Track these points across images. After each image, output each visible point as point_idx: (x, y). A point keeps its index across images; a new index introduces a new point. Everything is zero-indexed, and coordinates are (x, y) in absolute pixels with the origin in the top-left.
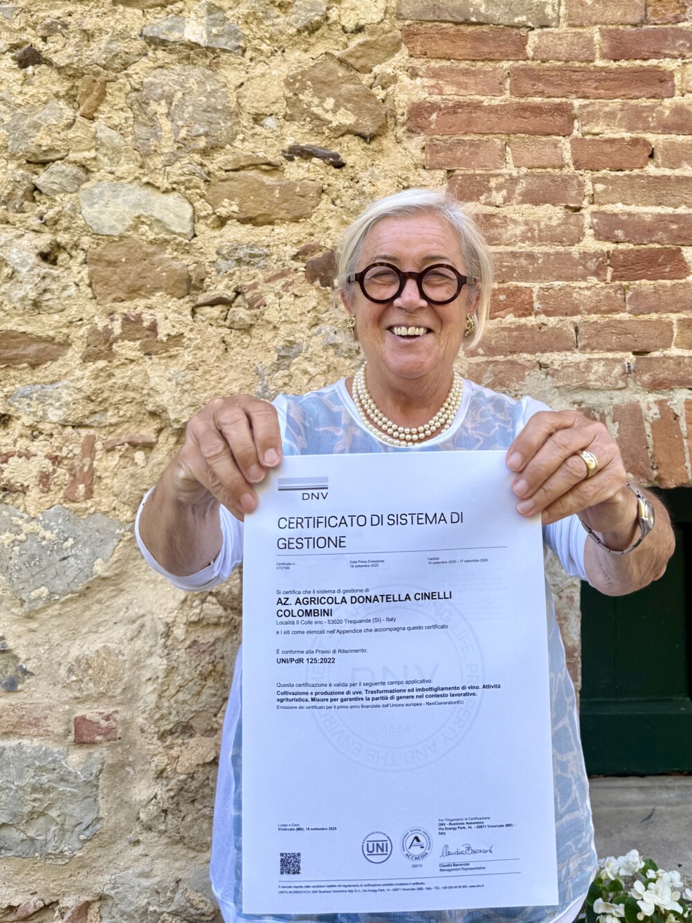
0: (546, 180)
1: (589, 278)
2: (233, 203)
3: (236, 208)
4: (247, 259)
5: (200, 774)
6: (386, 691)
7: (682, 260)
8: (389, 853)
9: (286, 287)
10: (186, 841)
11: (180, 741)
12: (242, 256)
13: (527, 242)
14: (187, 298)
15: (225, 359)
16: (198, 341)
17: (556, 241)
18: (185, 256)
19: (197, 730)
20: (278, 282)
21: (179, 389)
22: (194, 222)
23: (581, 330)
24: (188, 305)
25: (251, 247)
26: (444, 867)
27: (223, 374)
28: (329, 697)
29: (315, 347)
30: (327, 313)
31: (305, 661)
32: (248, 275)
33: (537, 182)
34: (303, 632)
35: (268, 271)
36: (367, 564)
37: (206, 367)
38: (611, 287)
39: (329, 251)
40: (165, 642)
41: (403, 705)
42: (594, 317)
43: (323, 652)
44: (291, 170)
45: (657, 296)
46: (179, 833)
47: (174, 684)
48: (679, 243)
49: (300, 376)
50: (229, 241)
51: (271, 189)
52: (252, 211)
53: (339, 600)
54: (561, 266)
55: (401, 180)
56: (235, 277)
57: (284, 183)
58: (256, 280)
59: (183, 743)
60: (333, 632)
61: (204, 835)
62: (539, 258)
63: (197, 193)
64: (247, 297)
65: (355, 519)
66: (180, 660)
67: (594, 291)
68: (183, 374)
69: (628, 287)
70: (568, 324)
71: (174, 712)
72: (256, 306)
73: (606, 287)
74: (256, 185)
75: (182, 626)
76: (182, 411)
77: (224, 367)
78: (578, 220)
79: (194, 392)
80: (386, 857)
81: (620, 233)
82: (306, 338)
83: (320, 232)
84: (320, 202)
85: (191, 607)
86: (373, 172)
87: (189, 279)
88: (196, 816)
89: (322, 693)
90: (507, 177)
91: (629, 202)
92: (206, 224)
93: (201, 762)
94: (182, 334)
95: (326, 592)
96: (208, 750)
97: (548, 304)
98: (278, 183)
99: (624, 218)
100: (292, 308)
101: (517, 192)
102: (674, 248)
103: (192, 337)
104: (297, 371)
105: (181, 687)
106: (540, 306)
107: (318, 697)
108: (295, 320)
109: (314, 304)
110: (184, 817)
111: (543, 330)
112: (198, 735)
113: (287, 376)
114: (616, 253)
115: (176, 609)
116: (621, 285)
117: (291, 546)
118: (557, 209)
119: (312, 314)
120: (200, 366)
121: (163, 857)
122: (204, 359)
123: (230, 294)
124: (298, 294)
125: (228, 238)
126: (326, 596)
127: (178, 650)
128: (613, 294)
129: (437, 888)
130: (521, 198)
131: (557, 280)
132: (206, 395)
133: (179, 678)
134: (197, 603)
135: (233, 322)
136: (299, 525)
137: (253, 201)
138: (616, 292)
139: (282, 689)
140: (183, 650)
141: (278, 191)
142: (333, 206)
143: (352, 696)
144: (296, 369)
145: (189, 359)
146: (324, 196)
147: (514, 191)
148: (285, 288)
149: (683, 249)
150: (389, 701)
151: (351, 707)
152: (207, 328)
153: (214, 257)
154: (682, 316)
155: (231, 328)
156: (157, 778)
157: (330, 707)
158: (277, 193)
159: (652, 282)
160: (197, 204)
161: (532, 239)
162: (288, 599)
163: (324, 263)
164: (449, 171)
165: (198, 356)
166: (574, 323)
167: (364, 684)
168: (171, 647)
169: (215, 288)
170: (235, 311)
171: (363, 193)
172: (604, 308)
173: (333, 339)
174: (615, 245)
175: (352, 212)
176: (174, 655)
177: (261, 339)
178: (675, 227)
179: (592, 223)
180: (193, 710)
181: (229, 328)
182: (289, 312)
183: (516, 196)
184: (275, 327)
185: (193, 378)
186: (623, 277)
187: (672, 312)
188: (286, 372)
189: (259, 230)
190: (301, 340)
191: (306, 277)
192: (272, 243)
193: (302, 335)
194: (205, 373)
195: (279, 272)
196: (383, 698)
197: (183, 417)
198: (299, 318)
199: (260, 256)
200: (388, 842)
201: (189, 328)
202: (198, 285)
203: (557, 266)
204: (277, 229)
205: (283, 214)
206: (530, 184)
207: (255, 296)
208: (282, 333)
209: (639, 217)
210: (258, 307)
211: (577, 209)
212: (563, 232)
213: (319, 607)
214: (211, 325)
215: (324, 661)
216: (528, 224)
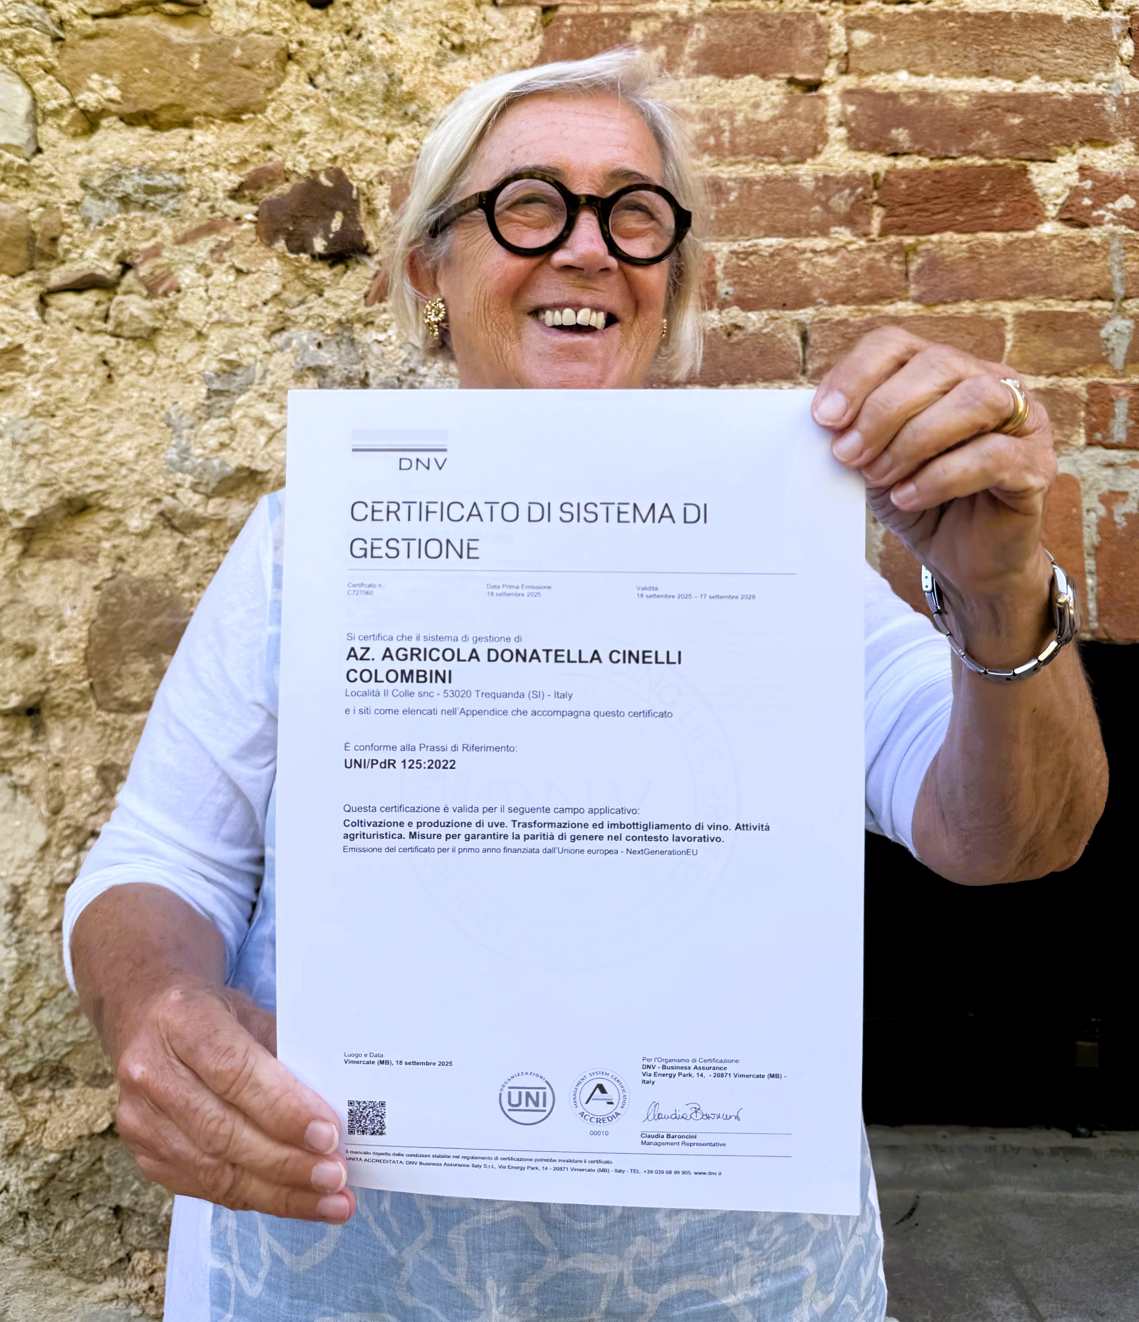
0: (749, 25)
1: (833, 229)
2: (108, 81)
3: (114, 93)
4: (141, 197)
5: (84, 1152)
6: (551, 824)
7: (1029, 191)
8: (548, 1108)
9: (218, 251)
10: (65, 1264)
11: (47, 1094)
12: (130, 190)
13: (706, 158)
14: (29, 277)
15: (108, 396)
16: (52, 360)
17: (766, 154)
18: (21, 192)
19: (77, 1074)
20: (201, 242)
21: (17, 453)
22: (35, 122)
23: (814, 337)
24: (32, 289)
25: (149, 173)
26: (648, 1139)
27: (104, 426)
28: (443, 831)
29: (279, 373)
30: (303, 307)
31: (399, 764)
32: (143, 229)
33: (731, 27)
34: (396, 712)
35: (182, 221)
36: (520, 591)
37: (71, 412)
38: (880, 248)
39: (303, 181)
40: (12, 920)
41: (582, 851)
42: (842, 311)
43: (433, 749)
44: (226, 14)
45: (975, 266)
46: (51, 1251)
47: (33, 993)
48: (1023, 154)
49: (251, 429)
50: (104, 161)
51: (184, 52)
52: (148, 98)
53: (465, 655)
54: (776, 205)
55: (446, 31)
56: (118, 234)
57: (209, 40)
58: (159, 239)
59: (52, 1098)
60: (453, 712)
61: (97, 1255)
62: (731, 190)
63: (39, 65)
64: (142, 274)
65: (497, 509)
66: (42, 951)
67: (844, 258)
68: (25, 423)
69: (913, 249)
70: (788, 326)
71: (34, 1044)
72: (161, 290)
73: (869, 248)
74: (154, 46)
75: (42, 891)
76: (25, 495)
77: (107, 411)
78: (814, 108)
79: (48, 459)
80: (544, 1115)
81: (901, 135)
82: (260, 356)
83: (284, 142)
84: (283, 79)
85: (58, 857)
86: (389, 14)
87: (32, 237)
88: (81, 1222)
89: (430, 824)
90: (668, 19)
91: (923, 69)
92: (60, 127)
93: (86, 1132)
94: (20, 346)
95: (440, 639)
96: (99, 1110)
97: (746, 284)
98: (197, 41)
99: (912, 102)
100: (233, 295)
101: (688, 50)
102: (1013, 165)
103: (39, 351)
104: (245, 421)
105: (43, 1000)
106: (730, 290)
107: (424, 830)
108: (238, 320)
109: (274, 286)
110: (60, 1223)
111: (734, 339)
112: (79, 1084)
113: (224, 430)
114: (892, 177)
115: (30, 860)
116: (900, 244)
117: (376, 552)
118: (772, 86)
119: (272, 308)
120: (58, 408)
121: (24, 1289)
122: (66, 395)
123: (109, 268)
124: (243, 267)
125: (102, 155)
126: (442, 646)
127: (38, 934)
128: (883, 264)
129: (634, 1171)
130: (694, 63)
131: (766, 236)
132: (71, 464)
133: (41, 984)
134: (68, 850)
135: (119, 324)
136: (392, 516)
137: (149, 79)
138: (888, 258)
139: (354, 817)
140: (45, 935)
141: (197, 56)
142: (310, 88)
143: (486, 830)
144: (245, 416)
145: (36, 394)
146: (293, 68)
147: (680, 49)
148: (216, 256)
149: (1032, 167)
150: (556, 843)
151: (485, 851)
152: (70, 335)
153: (77, 194)
154: (1025, 306)
155: (118, 336)
156: (10, 1155)
157: (444, 850)
158: (195, 61)
159: (965, 237)
160: (38, 86)
161: (718, 151)
162: (368, 649)
163: (294, 205)
164: (546, 10)
165: (54, 389)
166: (801, 324)
167: (511, 810)
168: (25, 928)
169: (81, 255)
170: (122, 302)
171: (368, 59)
172: (863, 292)
173: (314, 357)
174: (890, 161)
175: (348, 100)
176: (30, 944)
177: (174, 357)
178: (1017, 121)
179: (844, 113)
180: (69, 1039)
181: (115, 335)
182: (225, 305)
183: (686, 58)
184: (200, 334)
185: (46, 432)
186: (905, 226)
187: (1005, 298)
188: (224, 422)
189: (162, 138)
190: (251, 360)
191: (257, 233)
192: (189, 165)
193: (253, 350)
194: (69, 422)
195: (204, 222)
196: (543, 836)
197: (28, 507)
198: (246, 316)
199: (166, 190)
200: (548, 1091)
201: (33, 333)
202: (47, 249)
203: (768, 205)
204: (199, 136)
205: (208, 104)
206: (715, 32)
207: (158, 272)
208: (214, 345)
209: (943, 100)
210: (165, 294)
211: (813, 86)
212: (783, 135)
213: (428, 666)
214: (79, 329)
215: (435, 764)
216: (709, 119)
